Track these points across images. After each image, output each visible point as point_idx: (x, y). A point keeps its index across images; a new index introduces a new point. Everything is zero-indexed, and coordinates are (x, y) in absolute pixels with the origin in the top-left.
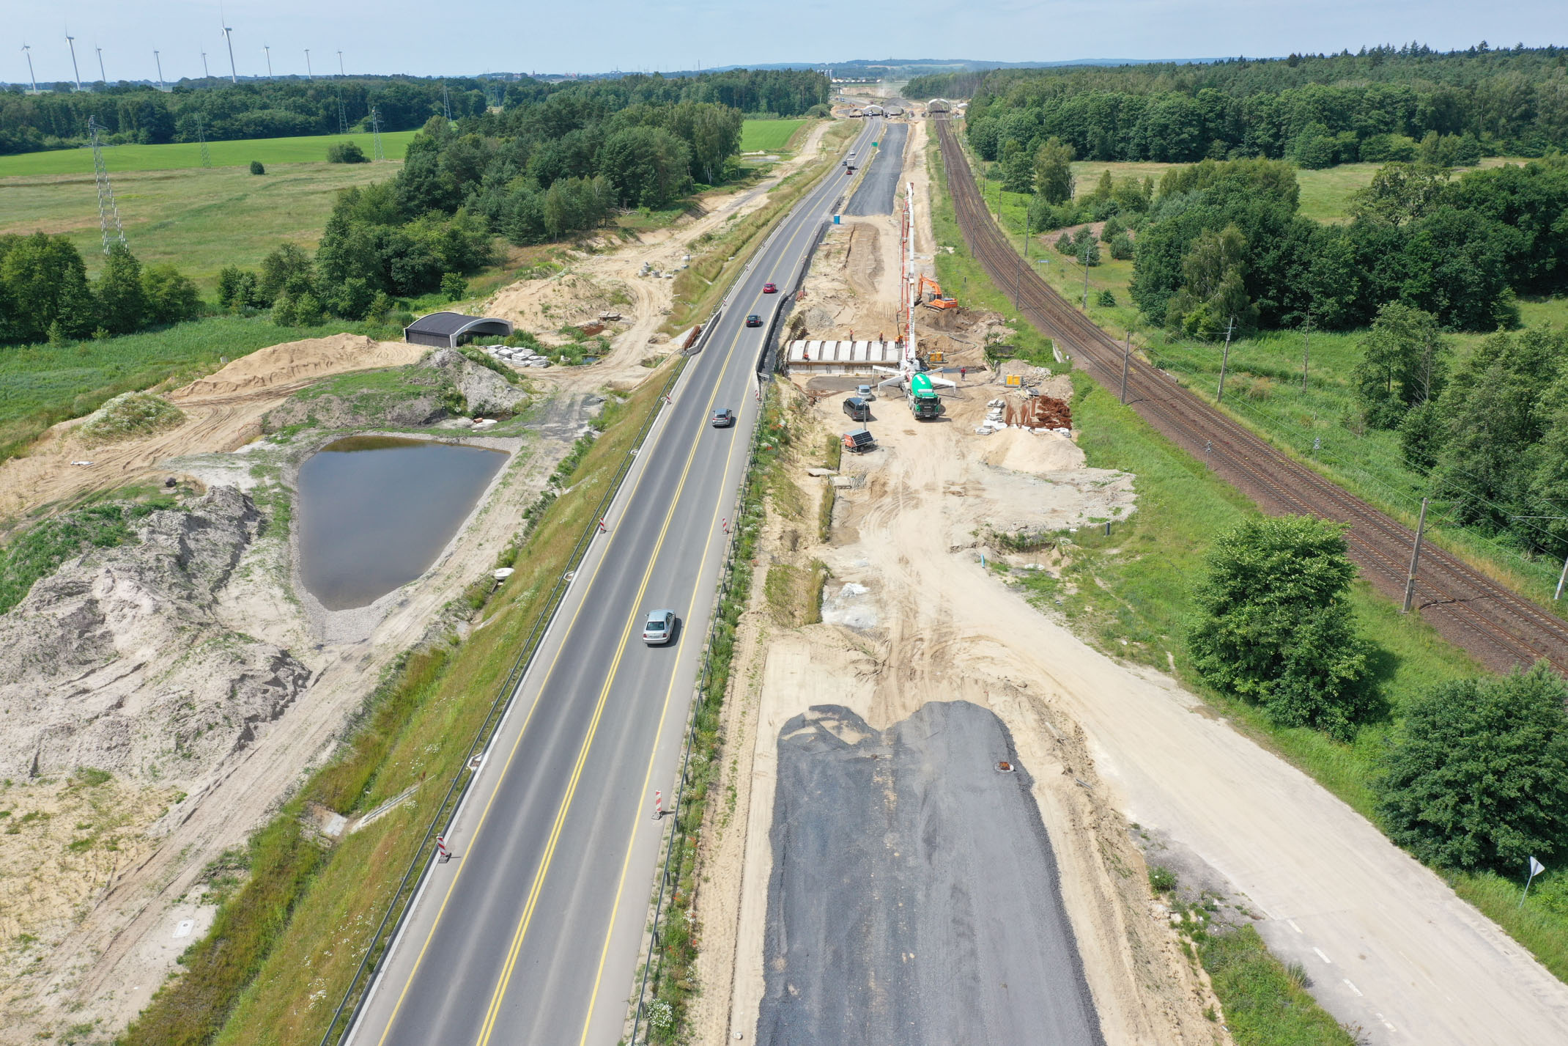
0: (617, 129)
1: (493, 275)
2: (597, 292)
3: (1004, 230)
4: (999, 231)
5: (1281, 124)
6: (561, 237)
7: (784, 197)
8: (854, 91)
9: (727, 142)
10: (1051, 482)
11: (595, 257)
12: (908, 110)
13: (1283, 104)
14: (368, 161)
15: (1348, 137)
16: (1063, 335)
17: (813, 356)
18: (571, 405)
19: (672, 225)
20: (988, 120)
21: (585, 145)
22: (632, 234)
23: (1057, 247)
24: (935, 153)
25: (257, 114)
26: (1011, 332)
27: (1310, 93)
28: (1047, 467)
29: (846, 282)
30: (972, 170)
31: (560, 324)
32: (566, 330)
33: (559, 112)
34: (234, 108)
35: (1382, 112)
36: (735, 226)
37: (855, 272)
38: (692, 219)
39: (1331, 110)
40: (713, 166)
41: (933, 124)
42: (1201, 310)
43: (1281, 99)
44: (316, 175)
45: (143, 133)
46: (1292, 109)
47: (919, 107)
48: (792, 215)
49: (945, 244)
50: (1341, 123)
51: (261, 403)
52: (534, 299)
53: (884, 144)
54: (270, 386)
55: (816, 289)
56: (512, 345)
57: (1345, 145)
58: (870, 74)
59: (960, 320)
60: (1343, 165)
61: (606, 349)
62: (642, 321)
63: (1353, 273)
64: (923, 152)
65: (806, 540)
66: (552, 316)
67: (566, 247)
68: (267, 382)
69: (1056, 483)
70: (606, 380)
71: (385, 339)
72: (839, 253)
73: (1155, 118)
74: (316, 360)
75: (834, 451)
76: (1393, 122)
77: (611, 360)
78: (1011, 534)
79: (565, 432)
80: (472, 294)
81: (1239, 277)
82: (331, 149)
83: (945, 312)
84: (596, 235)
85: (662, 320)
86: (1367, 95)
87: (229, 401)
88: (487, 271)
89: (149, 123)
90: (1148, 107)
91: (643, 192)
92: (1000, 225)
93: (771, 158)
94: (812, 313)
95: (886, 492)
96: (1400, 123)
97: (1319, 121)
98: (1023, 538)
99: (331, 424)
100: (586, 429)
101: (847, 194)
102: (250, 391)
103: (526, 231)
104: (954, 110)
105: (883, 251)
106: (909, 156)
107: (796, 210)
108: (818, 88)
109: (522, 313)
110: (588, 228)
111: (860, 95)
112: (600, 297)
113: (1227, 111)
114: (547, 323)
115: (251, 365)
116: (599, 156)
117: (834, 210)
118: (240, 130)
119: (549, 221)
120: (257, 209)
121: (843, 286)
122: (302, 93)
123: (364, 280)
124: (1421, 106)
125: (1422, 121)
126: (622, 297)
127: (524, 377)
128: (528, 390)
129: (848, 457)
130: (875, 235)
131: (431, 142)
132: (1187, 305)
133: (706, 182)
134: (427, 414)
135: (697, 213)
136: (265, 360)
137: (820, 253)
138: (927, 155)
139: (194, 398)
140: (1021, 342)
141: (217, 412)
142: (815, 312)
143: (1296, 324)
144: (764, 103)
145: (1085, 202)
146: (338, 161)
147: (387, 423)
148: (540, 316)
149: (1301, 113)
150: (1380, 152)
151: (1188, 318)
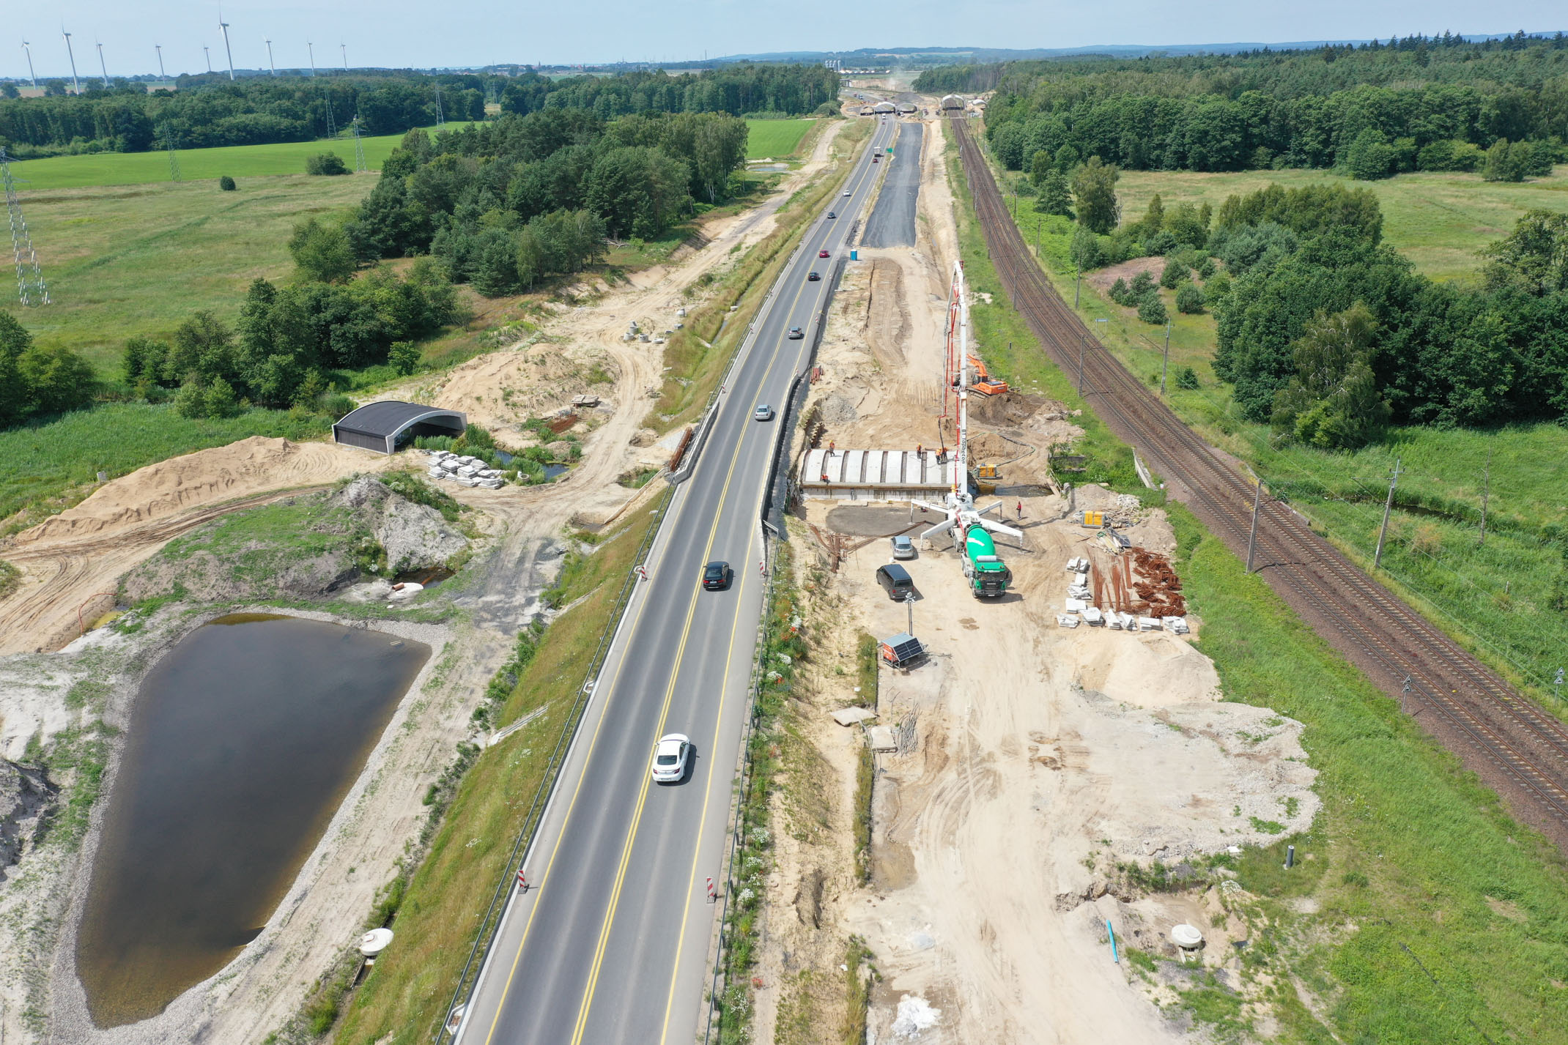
0: (607, 150)
1: (455, 338)
2: (572, 368)
3: (1045, 270)
4: (1040, 270)
5: (1331, 130)
6: (538, 283)
7: (794, 220)
8: (864, 84)
9: (731, 152)
10: (1179, 728)
11: (576, 309)
12: (921, 107)
13: (1336, 108)
14: (350, 173)
15: (1406, 144)
16: (1146, 442)
17: (834, 478)
18: (521, 561)
19: (667, 261)
20: (1012, 125)
21: (571, 169)
22: (620, 277)
23: (1111, 294)
24: (955, 161)
25: (241, 119)
26: (1078, 431)
27: (1365, 95)
28: (1169, 699)
29: (869, 350)
30: (998, 184)
31: (524, 416)
32: (531, 425)
33: (547, 125)
34: (215, 113)
35: (1443, 116)
36: (740, 261)
37: (878, 335)
38: (691, 250)
39: (1388, 115)
40: (715, 183)
41: (949, 124)
42: (1319, 410)
43: (1332, 102)
44: (292, 191)
45: (120, 140)
46: (1343, 114)
47: (931, 103)
48: (803, 247)
49: (980, 290)
50: (1397, 128)
51: (126, 553)
52: (494, 382)
53: (898, 149)
54: (149, 522)
55: (833, 364)
56: (460, 453)
57: (1403, 154)
58: (879, 63)
59: (1012, 410)
60: (1400, 175)
61: (576, 455)
62: (624, 408)
63: (1507, 357)
64: (941, 160)
65: (835, 884)
66: (514, 405)
67: (542, 299)
68: (144, 515)
69: (1185, 731)
70: (570, 512)
71: (311, 438)
72: (859, 305)
73: (1193, 124)
74: (212, 479)
75: (868, 668)
76: (1454, 127)
77: (581, 473)
78: (1144, 863)
79: (507, 612)
80: (426, 366)
81: (1368, 368)
82: (310, 161)
83: (992, 399)
84: (579, 281)
85: (647, 408)
86: (1426, 98)
87: (88, 548)
88: (448, 332)
89: (126, 130)
90: (1185, 111)
91: (636, 222)
92: (1038, 260)
93: (780, 166)
94: (830, 403)
95: (947, 758)
96: (1462, 128)
97: (1375, 127)
98: (1161, 870)
99: (203, 595)
100: (536, 608)
101: (863, 216)
102: (119, 530)
103: (496, 280)
104: (969, 107)
105: (909, 299)
106: (927, 164)
107: (807, 239)
108: (827, 85)
109: (478, 399)
110: (571, 271)
111: (870, 88)
112: (574, 376)
113: (1271, 115)
114: (509, 414)
115: (125, 491)
116: (586, 181)
117: (849, 241)
118: (222, 136)
119: (522, 268)
120: (215, 239)
121: (867, 358)
122: (287, 94)
123: (291, 357)
124: (1485, 109)
125: (1486, 125)
126: (602, 375)
127: (467, 509)
128: (470, 533)
129: (889, 677)
130: (897, 273)
131: (408, 159)
132: (1300, 402)
133: (708, 201)
134: (332, 578)
135: (698, 242)
136: (144, 484)
137: (836, 306)
138: (947, 163)
139: (45, 543)
140: (1094, 450)
141: (64, 568)
142: (833, 402)
143: (1429, 418)
144: (771, 100)
145: (1134, 231)
146: (317, 173)
147: (278, 592)
148: (501, 404)
149: (1354, 119)
150: (1442, 159)
151: (1302, 420)
